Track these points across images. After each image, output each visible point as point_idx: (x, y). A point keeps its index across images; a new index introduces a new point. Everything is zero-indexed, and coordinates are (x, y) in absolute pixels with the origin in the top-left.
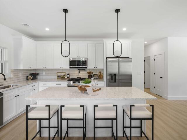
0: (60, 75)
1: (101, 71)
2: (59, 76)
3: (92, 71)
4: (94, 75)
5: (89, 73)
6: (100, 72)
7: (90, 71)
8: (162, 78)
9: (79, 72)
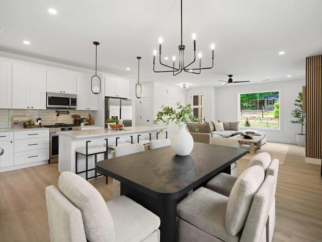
0: (20, 121)
1: (91, 114)
2: (17, 123)
3: (78, 114)
4: (83, 119)
5: (74, 116)
6: (90, 116)
7: (75, 114)
8: (148, 121)
9: (58, 115)
